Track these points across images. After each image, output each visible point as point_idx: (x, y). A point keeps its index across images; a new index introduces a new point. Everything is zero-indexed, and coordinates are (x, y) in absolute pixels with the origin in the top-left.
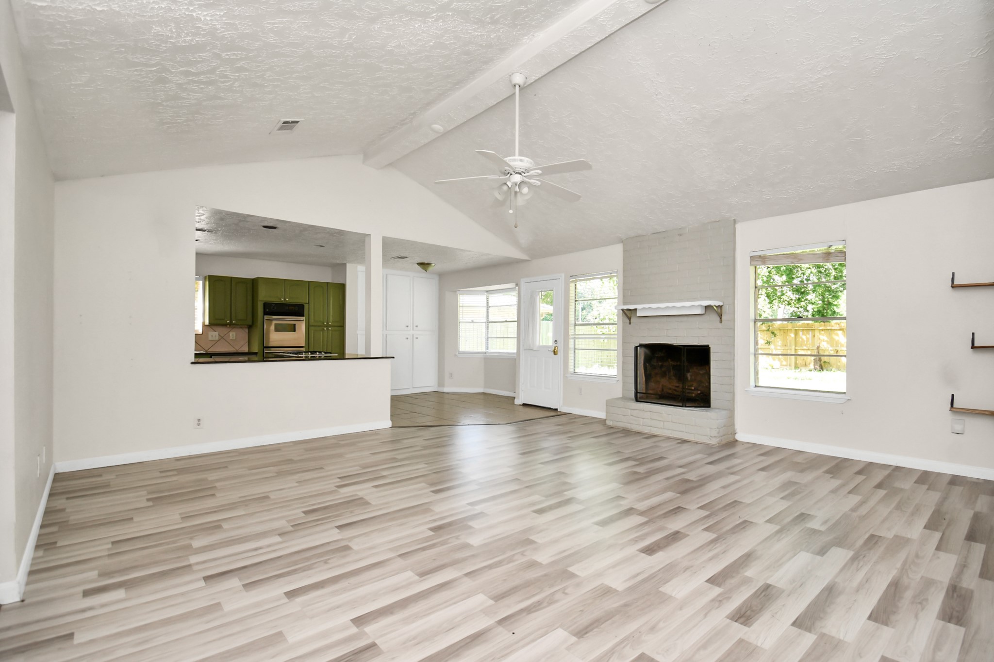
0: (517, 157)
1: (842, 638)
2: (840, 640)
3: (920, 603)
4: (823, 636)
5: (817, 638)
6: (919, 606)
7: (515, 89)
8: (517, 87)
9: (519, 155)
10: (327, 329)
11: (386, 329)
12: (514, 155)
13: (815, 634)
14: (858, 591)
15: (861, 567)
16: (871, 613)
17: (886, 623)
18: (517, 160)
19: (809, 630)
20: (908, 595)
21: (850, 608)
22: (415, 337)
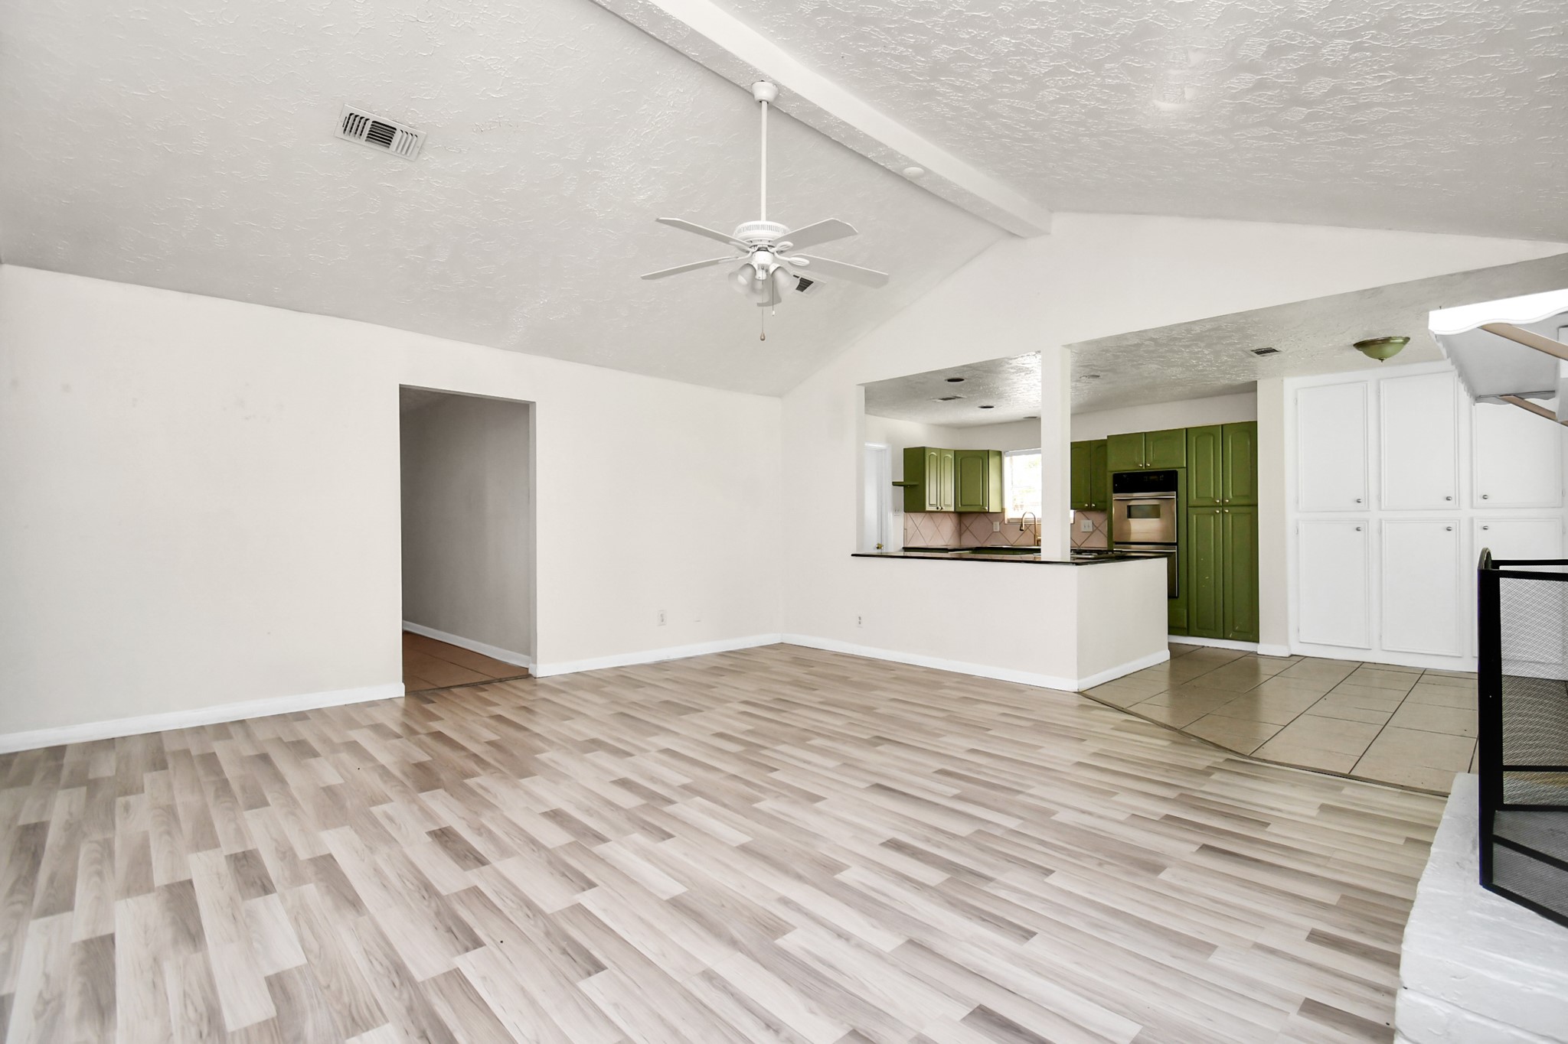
0: (763, 222)
1: (129, 900)
2: (129, 897)
3: (47, 1003)
4: (150, 889)
5: (154, 885)
6: (47, 996)
7: (761, 107)
8: (764, 104)
9: (768, 219)
10: (1223, 512)
11: (1380, 509)
12: (760, 219)
13: (159, 887)
14: (155, 960)
15: (186, 1006)
16: (114, 943)
17: (87, 944)
18: (763, 227)
19: (169, 888)
20: (72, 1006)
21: (146, 932)
22: (1478, 525)
